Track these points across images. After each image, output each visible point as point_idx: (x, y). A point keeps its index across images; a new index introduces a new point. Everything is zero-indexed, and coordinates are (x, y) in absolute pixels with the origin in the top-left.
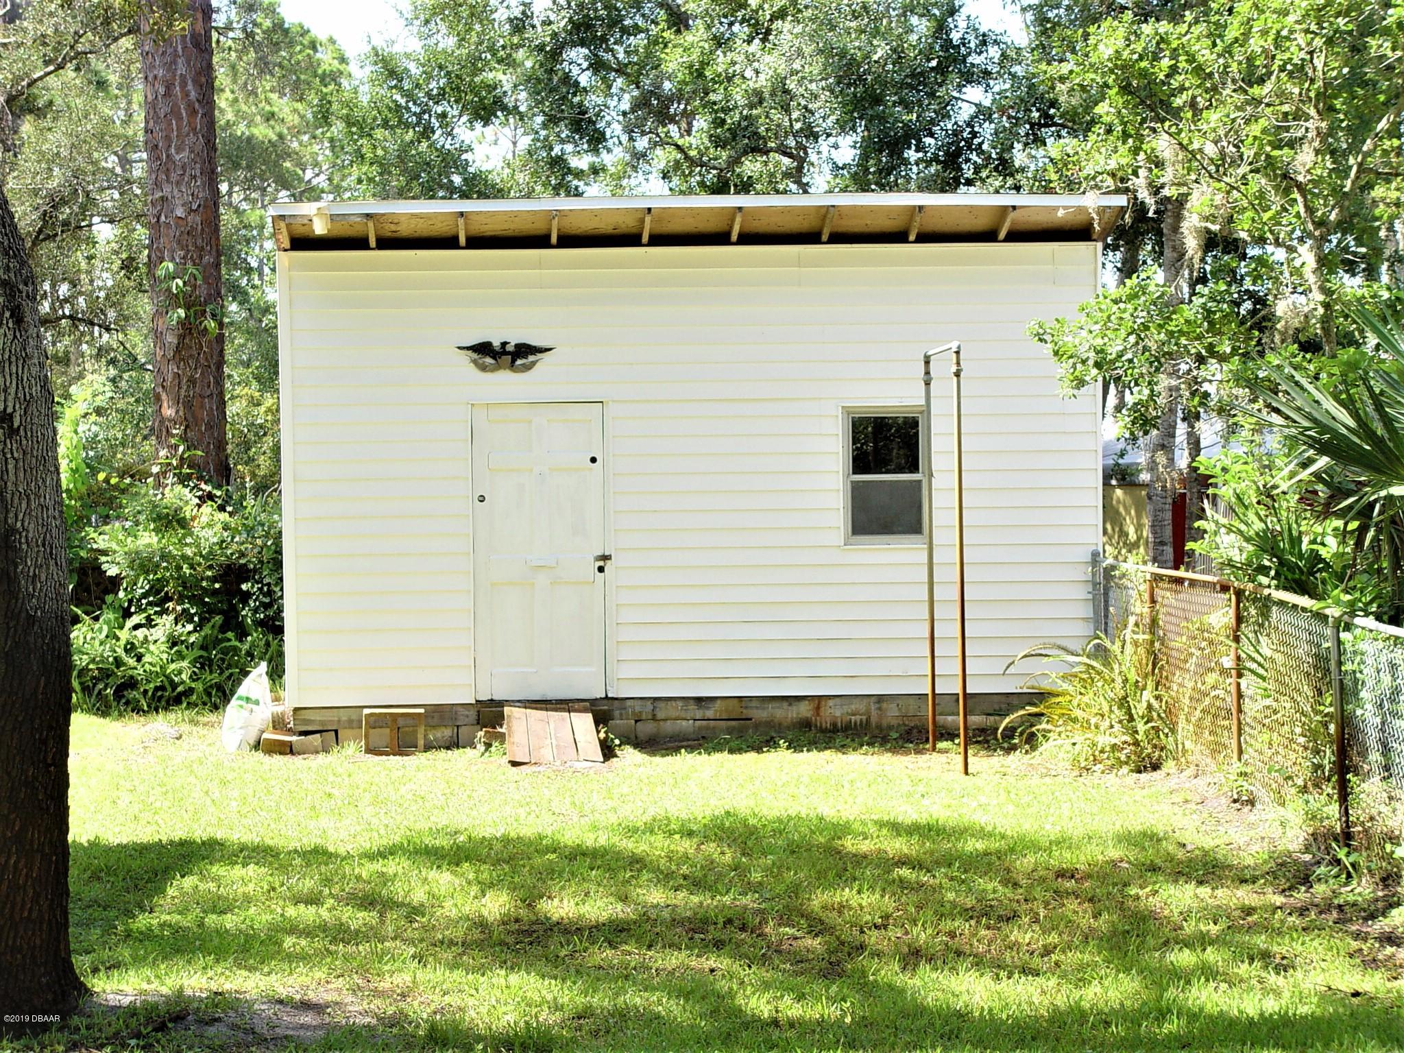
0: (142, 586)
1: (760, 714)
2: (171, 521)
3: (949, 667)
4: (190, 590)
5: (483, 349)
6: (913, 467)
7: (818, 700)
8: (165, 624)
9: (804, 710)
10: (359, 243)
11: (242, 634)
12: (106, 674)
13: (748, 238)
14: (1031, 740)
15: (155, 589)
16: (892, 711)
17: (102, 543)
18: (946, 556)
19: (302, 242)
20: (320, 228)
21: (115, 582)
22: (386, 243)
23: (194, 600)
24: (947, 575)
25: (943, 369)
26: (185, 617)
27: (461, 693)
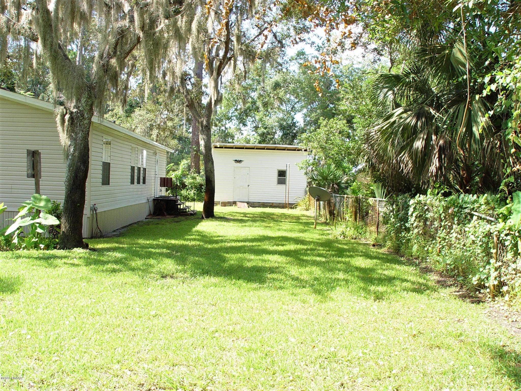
0: (190, 186)
1: (266, 204)
2: (194, 178)
3: (287, 200)
4: (196, 187)
5: (236, 160)
6: (285, 176)
7: (273, 203)
8: (193, 191)
9: (271, 204)
10: (222, 148)
11: (202, 193)
12: (186, 197)
13: (267, 149)
14: (296, 208)
15: (191, 187)
16: (281, 205)
17: (185, 181)
18: (287, 187)
19: (216, 147)
20: (218, 146)
21: (187, 186)
22: (225, 148)
23: (196, 188)
24: (287, 189)
25: (288, 166)
26: (195, 190)
27: (231, 200)
